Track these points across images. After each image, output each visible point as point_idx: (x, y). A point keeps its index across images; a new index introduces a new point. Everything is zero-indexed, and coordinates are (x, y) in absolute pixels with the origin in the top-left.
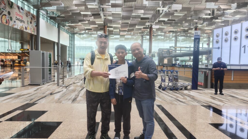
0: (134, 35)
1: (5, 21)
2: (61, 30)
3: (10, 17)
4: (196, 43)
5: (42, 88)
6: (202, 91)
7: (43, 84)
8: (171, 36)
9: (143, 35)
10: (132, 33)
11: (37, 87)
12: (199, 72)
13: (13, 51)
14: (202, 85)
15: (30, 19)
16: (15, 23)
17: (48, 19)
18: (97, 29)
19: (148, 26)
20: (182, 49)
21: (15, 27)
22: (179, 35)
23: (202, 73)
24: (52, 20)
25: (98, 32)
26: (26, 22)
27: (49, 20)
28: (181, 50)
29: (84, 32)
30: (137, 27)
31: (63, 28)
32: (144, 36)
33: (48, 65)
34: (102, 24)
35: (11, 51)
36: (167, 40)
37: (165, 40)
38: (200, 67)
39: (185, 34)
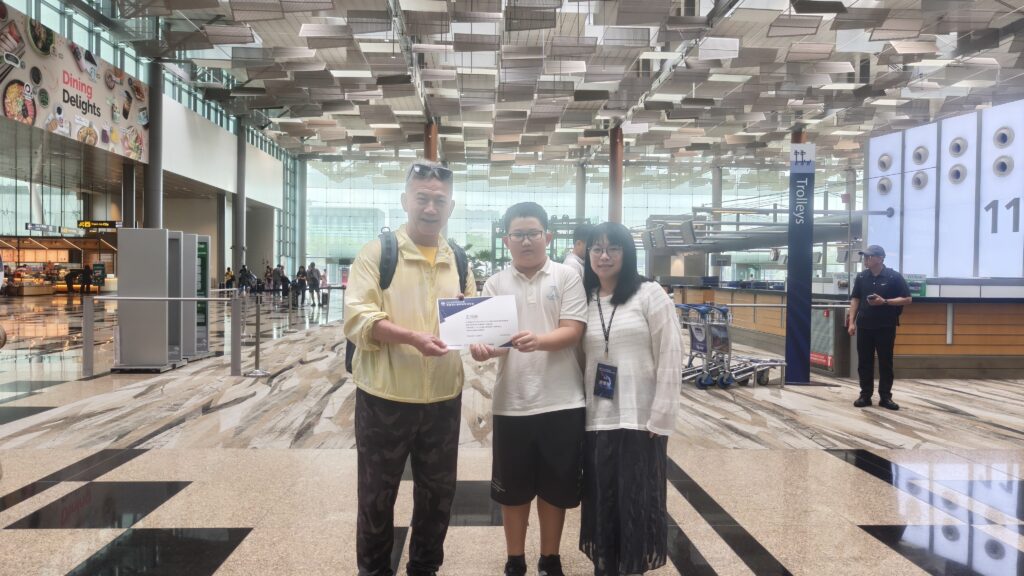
0: (546, 161)
1: (20, 108)
2: (248, 145)
3: (38, 90)
4: (800, 193)
5: (167, 386)
6: (826, 388)
7: (174, 367)
8: (697, 165)
9: (585, 162)
10: (540, 153)
11: (145, 379)
12: (813, 311)
13: (51, 228)
14: (829, 364)
15: (124, 98)
16: (61, 116)
17: (196, 98)
18: (396, 140)
19: (606, 127)
20: (744, 218)
21: (59, 131)
22: (731, 159)
23: (828, 315)
24: (213, 104)
25: (401, 151)
26: (105, 112)
27: (199, 104)
28: (741, 221)
29: (343, 151)
30: (559, 129)
31: (257, 137)
32: (590, 166)
33: (196, 289)
34: (419, 117)
35: (42, 230)
36: (680, 181)
37: (673, 180)
38: (816, 288)
39: (752, 157)
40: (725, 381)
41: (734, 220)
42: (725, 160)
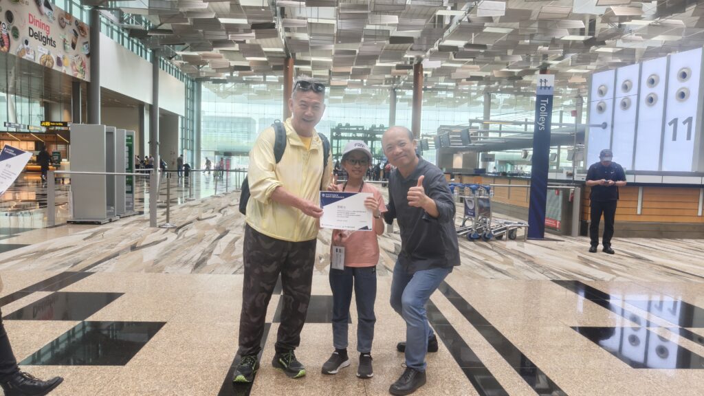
0: (369, 86)
2: (160, 70)
3: (11, 27)
4: (543, 109)
5: (106, 233)
6: (555, 242)
7: (111, 221)
8: (474, 91)
9: (396, 88)
10: (365, 81)
11: (91, 228)
12: (548, 192)
13: (22, 126)
14: (558, 227)
15: (72, 35)
16: (28, 46)
17: (123, 36)
18: (264, 69)
19: (411, 63)
20: (504, 127)
21: (26, 57)
22: (497, 87)
23: (558, 194)
24: (135, 41)
25: (267, 77)
26: (59, 44)
27: (125, 40)
28: (502, 130)
29: (227, 77)
30: (378, 64)
31: (167, 65)
32: (400, 91)
33: (125, 168)
34: (280, 53)
35: (16, 127)
36: (462, 102)
37: (457, 101)
38: (551, 176)
39: (512, 87)
40: (486, 236)
41: (498, 129)
42: (493, 88)
